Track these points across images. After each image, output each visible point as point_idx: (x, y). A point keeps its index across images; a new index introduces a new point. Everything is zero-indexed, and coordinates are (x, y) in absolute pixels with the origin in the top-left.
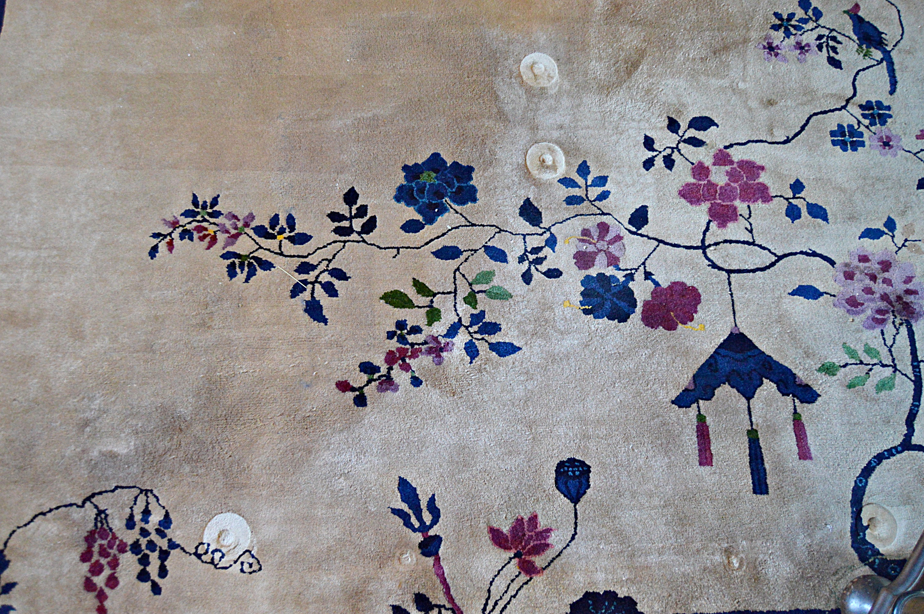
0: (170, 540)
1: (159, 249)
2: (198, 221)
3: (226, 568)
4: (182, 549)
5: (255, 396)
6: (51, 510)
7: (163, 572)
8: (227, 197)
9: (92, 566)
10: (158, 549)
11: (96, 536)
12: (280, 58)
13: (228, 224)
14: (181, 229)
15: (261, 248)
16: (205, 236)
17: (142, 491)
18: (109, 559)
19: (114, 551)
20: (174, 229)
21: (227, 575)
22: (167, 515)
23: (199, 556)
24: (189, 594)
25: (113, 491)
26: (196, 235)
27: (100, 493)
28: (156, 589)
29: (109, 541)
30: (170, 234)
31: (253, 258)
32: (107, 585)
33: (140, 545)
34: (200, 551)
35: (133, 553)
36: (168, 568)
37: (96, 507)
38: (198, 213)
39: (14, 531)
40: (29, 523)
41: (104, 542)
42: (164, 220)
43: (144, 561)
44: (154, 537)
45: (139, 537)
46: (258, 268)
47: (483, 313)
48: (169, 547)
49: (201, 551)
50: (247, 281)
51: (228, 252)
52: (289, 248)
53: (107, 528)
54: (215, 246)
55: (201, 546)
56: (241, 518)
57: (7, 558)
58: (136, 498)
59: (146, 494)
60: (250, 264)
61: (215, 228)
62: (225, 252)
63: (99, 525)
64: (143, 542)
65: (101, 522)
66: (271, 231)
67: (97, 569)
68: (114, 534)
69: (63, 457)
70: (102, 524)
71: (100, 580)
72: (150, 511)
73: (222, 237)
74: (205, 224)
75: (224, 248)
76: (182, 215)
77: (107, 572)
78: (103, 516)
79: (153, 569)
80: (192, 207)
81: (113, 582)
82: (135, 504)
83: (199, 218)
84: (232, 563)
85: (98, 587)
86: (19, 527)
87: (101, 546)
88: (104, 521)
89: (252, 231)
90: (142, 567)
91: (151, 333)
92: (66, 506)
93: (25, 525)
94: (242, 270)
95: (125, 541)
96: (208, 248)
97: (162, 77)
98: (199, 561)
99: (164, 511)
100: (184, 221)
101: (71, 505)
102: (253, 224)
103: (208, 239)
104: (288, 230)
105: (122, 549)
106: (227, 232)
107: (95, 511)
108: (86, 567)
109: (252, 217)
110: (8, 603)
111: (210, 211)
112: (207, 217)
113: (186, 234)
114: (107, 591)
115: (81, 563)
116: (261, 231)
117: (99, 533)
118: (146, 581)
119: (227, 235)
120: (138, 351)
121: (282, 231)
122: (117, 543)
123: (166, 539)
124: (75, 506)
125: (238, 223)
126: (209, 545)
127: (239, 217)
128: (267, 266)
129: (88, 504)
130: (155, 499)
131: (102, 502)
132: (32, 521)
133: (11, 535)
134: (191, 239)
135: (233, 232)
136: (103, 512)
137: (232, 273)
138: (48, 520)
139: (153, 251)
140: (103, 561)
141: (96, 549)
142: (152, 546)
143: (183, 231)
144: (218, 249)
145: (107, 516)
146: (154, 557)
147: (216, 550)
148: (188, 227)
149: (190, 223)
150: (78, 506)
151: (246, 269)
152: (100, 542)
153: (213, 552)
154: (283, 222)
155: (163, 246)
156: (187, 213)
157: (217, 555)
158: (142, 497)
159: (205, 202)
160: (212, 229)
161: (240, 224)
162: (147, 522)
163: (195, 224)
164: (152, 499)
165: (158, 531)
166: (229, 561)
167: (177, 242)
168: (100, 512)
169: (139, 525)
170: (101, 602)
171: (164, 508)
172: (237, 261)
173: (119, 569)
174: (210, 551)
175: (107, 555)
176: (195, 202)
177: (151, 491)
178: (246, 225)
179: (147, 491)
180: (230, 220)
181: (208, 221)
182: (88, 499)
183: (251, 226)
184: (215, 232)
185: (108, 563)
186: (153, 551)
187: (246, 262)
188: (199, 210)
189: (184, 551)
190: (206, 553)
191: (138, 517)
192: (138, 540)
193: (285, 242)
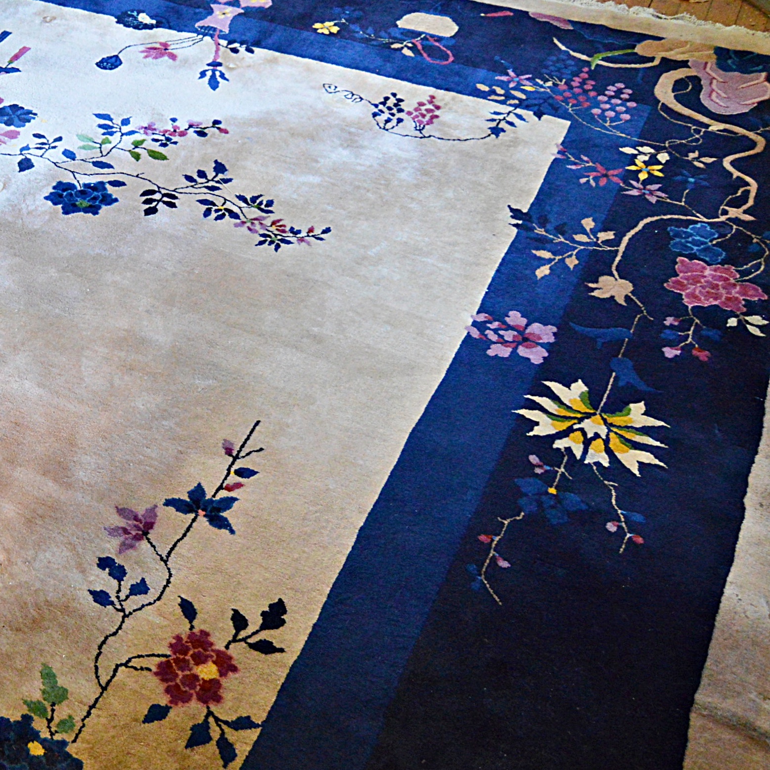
1: (322, 230)
2: (281, 236)
3: (346, 91)
4: (370, 103)
6: (454, 140)
7: (387, 98)
8: (249, 242)
9: (433, 113)
10: (386, 107)
11: (425, 123)
13: (258, 227)
14: (298, 236)
15: (240, 208)
16: (280, 227)
17: (387, 130)
19: (415, 114)
20: (304, 238)
22: (374, 117)
23: (361, 98)
25: (407, 135)
26: (287, 229)
27: (416, 137)
28: (394, 94)
29: (417, 118)
30: (308, 236)
31: (249, 205)
32: (425, 104)
33: (397, 111)
35: (403, 110)
36: (383, 99)
37: (421, 133)
38: (279, 240)
39: (482, 138)
40: (470, 139)
41: (420, 118)
42: (309, 245)
43: (397, 105)
44: (386, 111)
45: (396, 114)
46: (249, 198)
47: (104, 134)
48: (379, 105)
50: (261, 196)
51: (267, 213)
53: (417, 123)
54: (276, 219)
55: (358, 102)
57: (490, 130)
58: (392, 128)
59: (384, 128)
60: (254, 202)
61: (270, 229)
62: (269, 214)
63: (422, 126)
64: (394, 111)
66: (227, 213)
67: (430, 111)
68: (413, 119)
70: (419, 125)
71: (429, 107)
72: (385, 121)
73: (268, 222)
74: (277, 232)
75: (269, 216)
76: (293, 243)
77: (423, 108)
78: (418, 128)
79: (392, 101)
80: (282, 245)
82: (394, 126)
84: (341, 92)
85: (431, 105)
86: (478, 139)
87: (423, 118)
89: (241, 218)
90: (399, 103)
92: (443, 139)
93: (472, 139)
94: (262, 201)
95: (407, 115)
96: (282, 220)
98: (361, 96)
100: (293, 239)
101: (438, 138)
102: (237, 221)
103: (279, 224)
104: (213, 209)
105: (410, 113)
106: (260, 223)
107: (422, 131)
108: (436, 114)
109: (235, 224)
110: (493, 115)
111: (267, 239)
112: (273, 236)
113: (295, 232)
114: (426, 102)
115: (440, 115)
116: (235, 216)
117: (423, 123)
118: (399, 98)
119: (263, 222)
121: (218, 210)
122: (412, 116)
123: (379, 108)
125: (249, 226)
127: (246, 228)
128: (241, 197)
130: (379, 124)
133: (485, 137)
134: (293, 228)
135: (256, 222)
136: (417, 130)
137: (271, 202)
139: (326, 231)
140: (424, 112)
141: (427, 118)
142: (390, 109)
143: (296, 234)
144: (273, 217)
145: (415, 128)
146: (390, 104)
148: (291, 235)
149: (289, 237)
150: (434, 136)
151: (258, 201)
152: (424, 120)
154: (214, 215)
155: (318, 231)
156: (288, 243)
158: (388, 128)
159: (268, 245)
160: (273, 228)
161: (247, 224)
162: (389, 118)
163: (285, 236)
164: (382, 125)
165: (383, 113)
167: (305, 230)
169: (394, 118)
170: (432, 100)
171: (375, 120)
172: (263, 207)
173: (415, 107)
174: (353, 99)
175: (421, 114)
176: (278, 247)
177: (380, 128)
178: (243, 223)
180: (255, 229)
181: (273, 234)
182: (425, 137)
183: (240, 220)
184: (271, 226)
185: (421, 111)
187: (256, 204)
188: (277, 242)
190: (356, 98)
191: (394, 121)
192: (398, 113)
193: (219, 204)
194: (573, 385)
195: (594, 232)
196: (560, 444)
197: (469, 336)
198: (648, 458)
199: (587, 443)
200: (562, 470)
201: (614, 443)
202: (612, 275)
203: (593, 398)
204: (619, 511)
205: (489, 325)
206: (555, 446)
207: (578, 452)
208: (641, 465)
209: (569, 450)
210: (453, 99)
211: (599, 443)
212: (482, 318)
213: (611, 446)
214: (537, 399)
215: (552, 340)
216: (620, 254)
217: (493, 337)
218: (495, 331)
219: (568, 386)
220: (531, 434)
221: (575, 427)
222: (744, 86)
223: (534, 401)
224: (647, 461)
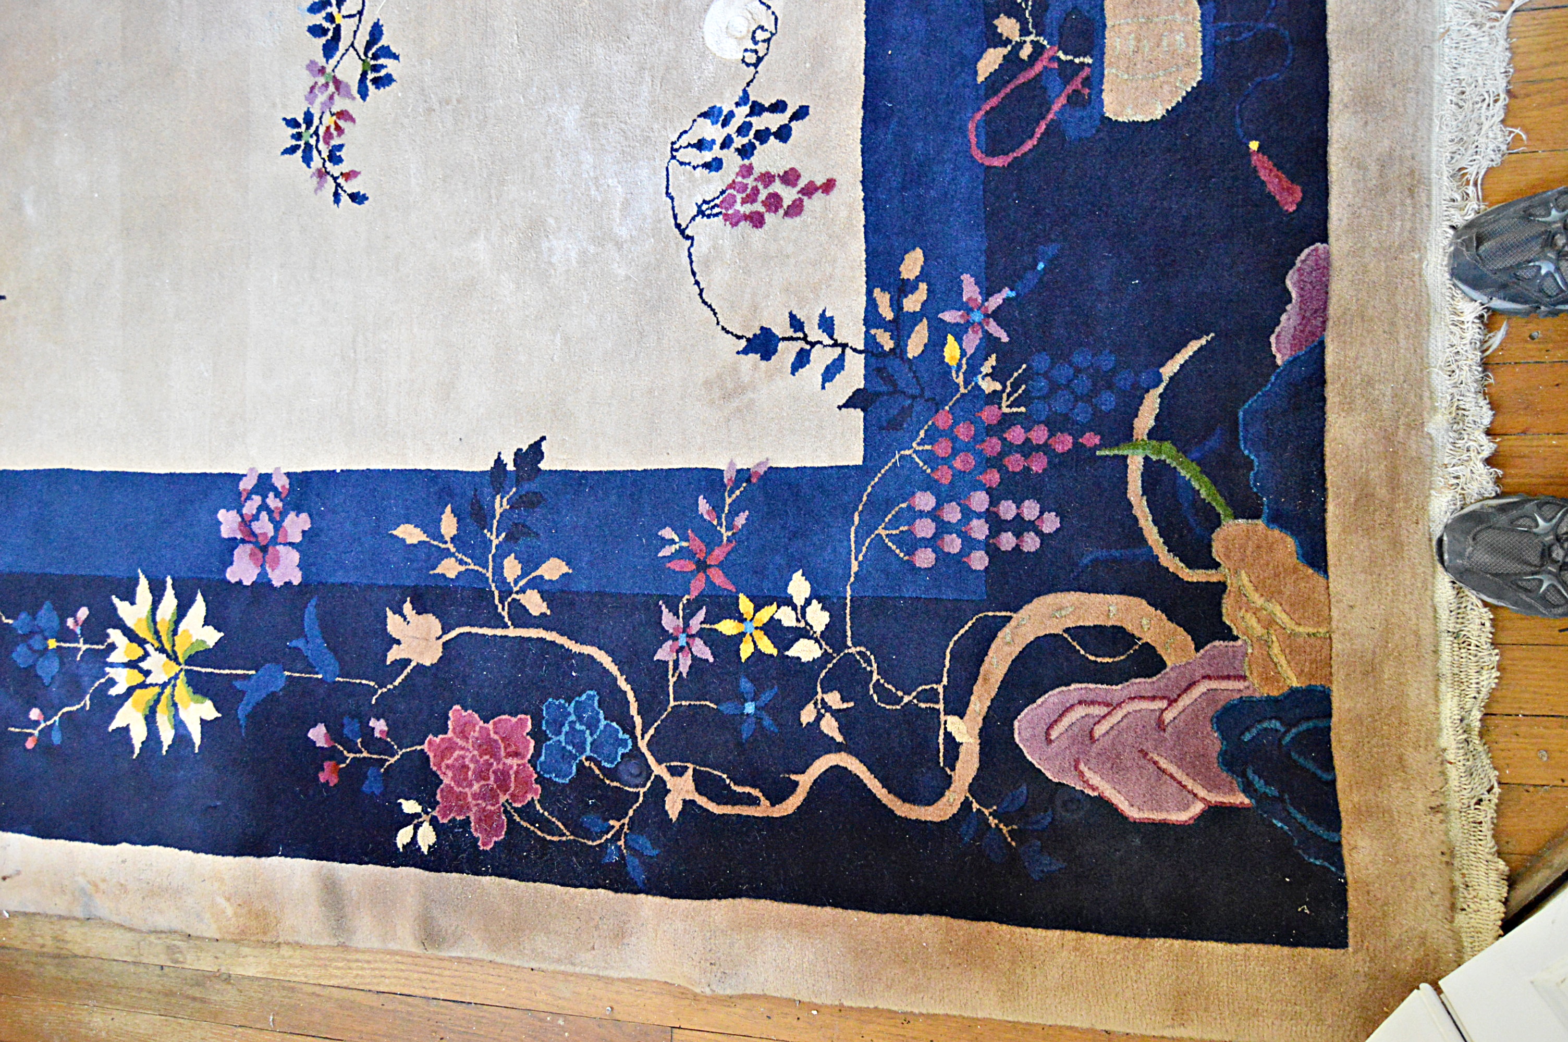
0: (737, 104)
1: (355, 191)
2: (318, 141)
3: (776, 19)
4: (748, 85)
5: (549, 17)
6: (697, 283)
7: (778, 107)
8: (285, 106)
9: (768, 211)
10: (748, 119)
11: (730, 212)
12: (98, 63)
13: (322, 98)
14: (328, 164)
15: (352, 45)
16: (338, 128)
17: (673, 157)
18: (761, 187)
19: (750, 182)
20: (328, 173)
21: (785, 15)
22: (704, 115)
23: (760, 60)
24: (808, 65)
25: (672, 199)
26: (335, 142)
27: (675, 217)
28: (801, 113)
29: (738, 192)
30: (335, 179)
31: (366, 54)
32: (794, 185)
33: (743, 146)
34: (754, 61)
35: (752, 154)
36: (774, 101)
37: (693, 219)
38: (307, 144)
39: (723, 328)
40: (713, 310)
41: (739, 197)
42: (316, 191)
43: (763, 136)
44: (732, 129)
45: (732, 149)
46: (380, 45)
48: (745, 104)
49: (751, 58)
50: (396, 57)
51: (359, 92)
53: (721, 198)
54: (351, 112)
55: (747, 60)
56: (711, 9)
57: (758, 332)
58: (682, 163)
59: (677, 150)
60: (375, 57)
61: (327, 114)
62: (358, 96)
63: (716, 210)
64: (739, 142)
65: (713, 207)
66: (330, 34)
67: (774, 202)
68: (730, 186)
69: (628, 278)
70: (716, 205)
71: (789, 195)
72: (700, 141)
73: (339, 104)
74: (321, 131)
75: (354, 98)
76: (309, 166)
77: (777, 187)
78: (704, 207)
79: (773, 121)
80: (299, 153)
81: (790, 178)
82: (689, 164)
83: (313, 142)
84: (770, 12)
85: (797, 196)
86: (718, 323)
87: (744, 202)
88: (712, 204)
89: (330, 61)
90: (772, 138)
91: (465, 183)
92: (691, 262)
93: (715, 314)
94: (382, 66)
95: (737, 170)
96: (353, 120)
97: (127, 229)
98: (766, 58)
99: (699, 120)
100: (317, 162)
101: (690, 255)
102: (321, 61)
103: (341, 123)
104: (329, 10)
105: (747, 171)
106: (331, 97)
107: (698, 219)
108: (769, 217)
109: (312, 64)
110: (816, 320)
111: (304, 126)
112: (313, 129)
113: (334, 158)
114: (802, 183)
115: (765, 227)
116: (329, 50)
117: (727, 209)
118: (791, 129)
119: (336, 97)
120: (490, 197)
121: (330, 18)
122: (739, 179)
123: (736, 111)
124: (692, 250)
125: (320, 84)
126: (746, 50)
127: (312, 84)
128: (376, 32)
129: (688, 232)
130: (684, 136)
131: (687, 211)
132: (710, 306)
133: (728, 332)
134: (341, 147)
135: (332, 88)
136: (699, 207)
137: (387, 80)
138: (709, 285)
139: (357, 198)
140: (763, 195)
141: (747, 209)
142: (743, 130)
143: (330, 161)
144: (354, 106)
145: (705, 202)
146: (758, 123)
147: (753, 38)
148: (325, 154)
149: (320, 152)
150: (692, 245)
151: (382, 61)
152: (738, 206)
153: (756, 43)
154: (318, 19)
155: (350, 187)
156: (307, 159)
157: (760, 35)
158: (681, 155)
159: (293, 136)
160: (328, 120)
161: (321, 80)
162: (713, 141)
163: (321, 146)
164: (684, 141)
165: (724, 125)
166: (768, 17)
167: (344, 167)
168: (701, 212)
169: (716, 152)
170: (817, 189)
171: (694, 121)
172: (371, 76)
173: (773, 171)
174: (754, 47)
175: (756, 191)
176: (292, 150)
177: (673, 143)
178: (322, 71)
179: (672, 150)
180: (316, 96)
181: (317, 128)
182: (682, 232)
183: (325, 64)
184: (332, 115)
185: (766, 187)
186: (750, 125)
187: (373, 62)
188: (302, 143)
189: (752, 81)
190: (756, 52)
191: (707, 156)
192: (737, 150)
193: (345, 11)
194: (210, 629)
196: (115, 635)
197: (238, 477)
198: (139, 735)
199: (132, 664)
200: (84, 647)
201: (144, 697)
202: (446, 631)
203: (199, 657)
204: (56, 718)
205: (271, 495)
206: (110, 631)
207: (113, 658)
208: (126, 729)
209: (112, 647)
211: (139, 678)
212: (281, 482)
213: (138, 692)
214: (169, 593)
215: (277, 583)
216: (499, 632)
217: (250, 508)
218: (264, 507)
219: (206, 623)
220: (115, 600)
221: (148, 647)
222: (1163, 763)
223: (164, 589)
224: (133, 734)
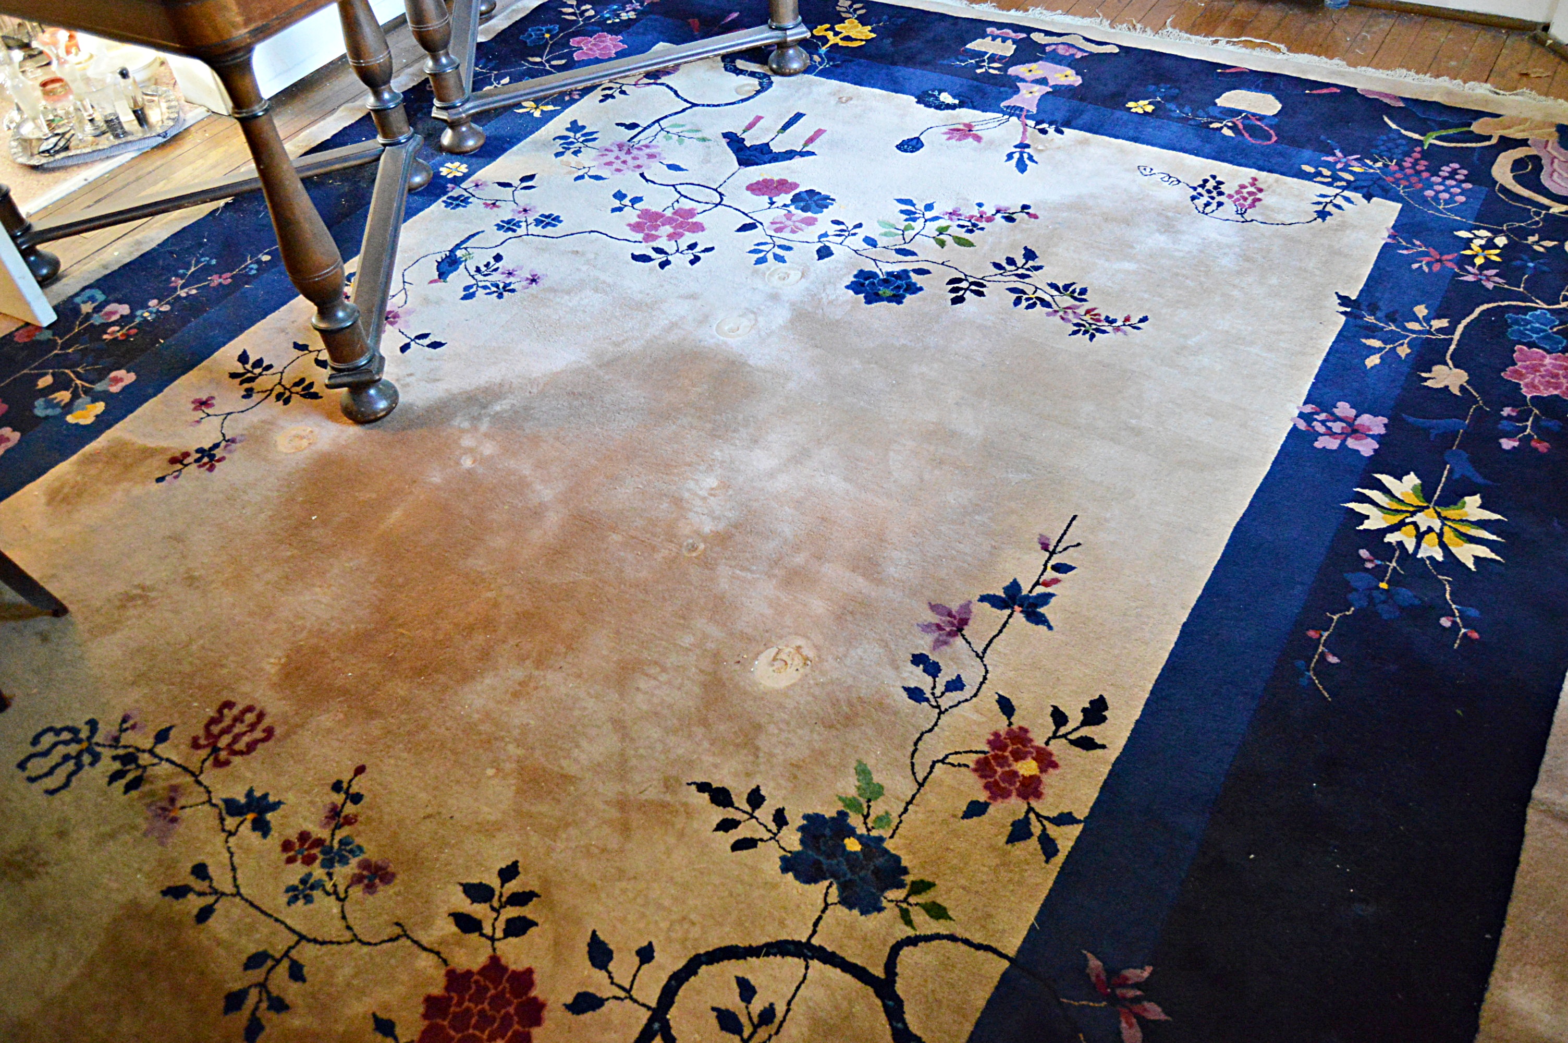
1: (1138, 320)
2: (1096, 325)
3: (1161, 173)
4: (1188, 186)
6: (1278, 224)
7: (1206, 181)
8: (1063, 333)
9: (1255, 196)
10: (1205, 189)
11: (1247, 206)
13: (1071, 316)
14: (1113, 325)
15: (1052, 296)
16: (1095, 316)
17: (1207, 214)
18: (1241, 195)
19: (1236, 197)
20: (1119, 326)
23: (1178, 181)
25: (1228, 220)
26: (1103, 318)
27: (1237, 221)
28: (1213, 177)
29: (1239, 201)
30: (1124, 325)
31: (1061, 293)
32: (1247, 187)
35: (1224, 192)
36: (1202, 181)
38: (1094, 329)
39: (1307, 222)
41: (1242, 202)
42: (1126, 335)
43: (1217, 188)
44: (1206, 195)
46: (1061, 287)
47: (906, 220)
48: (1197, 188)
50: (1074, 283)
51: (1080, 302)
52: (1029, 290)
53: (1238, 207)
54: (1090, 308)
55: (1175, 184)
57: (1316, 214)
58: (1212, 212)
59: (1204, 212)
60: (1066, 291)
61: (1083, 318)
62: (1083, 303)
63: (1243, 210)
64: (1214, 194)
66: (1038, 302)
67: (1252, 193)
68: (1234, 203)
70: (1241, 209)
72: (1204, 205)
73: (1081, 311)
74: (1091, 322)
75: (1083, 305)
76: (1108, 333)
77: (1245, 191)
78: (1239, 212)
79: (1212, 183)
80: (1097, 335)
81: (1243, 187)
82: (1214, 210)
84: (1156, 174)
85: (1253, 188)
86: (1304, 223)
87: (1245, 201)
89: (1053, 307)
90: (1219, 186)
92: (1265, 223)
93: (1298, 223)
94: (1074, 289)
95: (1228, 199)
96: (1096, 308)
98: (1179, 179)
100: (1108, 329)
101: (1261, 222)
102: (1050, 310)
103: (1093, 313)
104: (1023, 299)
105: (1230, 196)
106: (1074, 313)
107: (1244, 216)
108: (1258, 197)
109: (1049, 315)
110: (1320, 198)
111: (1082, 328)
112: (1087, 326)
113: (1111, 321)
115: (1262, 199)
116: (1046, 305)
117: (1245, 207)
118: (1219, 181)
119: (1076, 311)
121: (1028, 300)
122: (1233, 199)
123: (1198, 192)
124: (1259, 221)
126: (1170, 184)
127: (1059, 318)
128: (1053, 285)
129: (1249, 220)
130: (1198, 208)
131: (1237, 218)
132: (1293, 223)
133: (1310, 222)
134: (1107, 317)
135: (1069, 311)
136: (1238, 214)
137: (1084, 290)
138: (1282, 219)
139: (1144, 320)
141: (1249, 201)
142: (1209, 192)
143: (1112, 323)
144: (1088, 306)
145: (1236, 212)
146: (1209, 187)
148: (1106, 325)
149: (1104, 326)
150: (1256, 221)
151: (1071, 289)
152: (1246, 203)
153: (1168, 181)
154: (1024, 304)
155: (1134, 320)
156: (1103, 333)
157: (1166, 179)
158: (1207, 211)
159: (1084, 335)
160: (1087, 318)
161: (1061, 313)
162: (1208, 201)
163: (1100, 325)
164: (1201, 209)
167: (1121, 320)
168: (1241, 214)
169: (1214, 202)
171: (1193, 203)
172: (1076, 295)
173: (1236, 190)
175: (1242, 197)
176: (1092, 337)
177: (1199, 212)
178: (1056, 312)
180: (1068, 318)
181: (1088, 323)
182: (1247, 222)
183: (1053, 310)
184: (1085, 316)
187: (1068, 293)
188: (1092, 331)
189: (1187, 184)
190: (1173, 181)
191: (1214, 205)
192: (1218, 196)
193: (1030, 293)
194: (1405, 478)
195: (1427, 319)
196: (1391, 538)
197: (1295, 428)
198: (1484, 552)
199: (1420, 537)
200: (1394, 564)
201: (1449, 536)
202: (1446, 364)
203: (1426, 491)
204: (1454, 606)
205: (1316, 417)
206: (1386, 540)
207: (1410, 548)
208: (1477, 559)
209: (1400, 544)
210: (1277, 181)
211: (1432, 537)
212: (1309, 409)
213: (1445, 539)
214: (1367, 492)
215: (1383, 431)
216: (1455, 342)
217: (1321, 429)
218: (1323, 422)
219: (1400, 479)
220: (1361, 528)
221: (1407, 520)
223: (1364, 494)
224: (1482, 555)
